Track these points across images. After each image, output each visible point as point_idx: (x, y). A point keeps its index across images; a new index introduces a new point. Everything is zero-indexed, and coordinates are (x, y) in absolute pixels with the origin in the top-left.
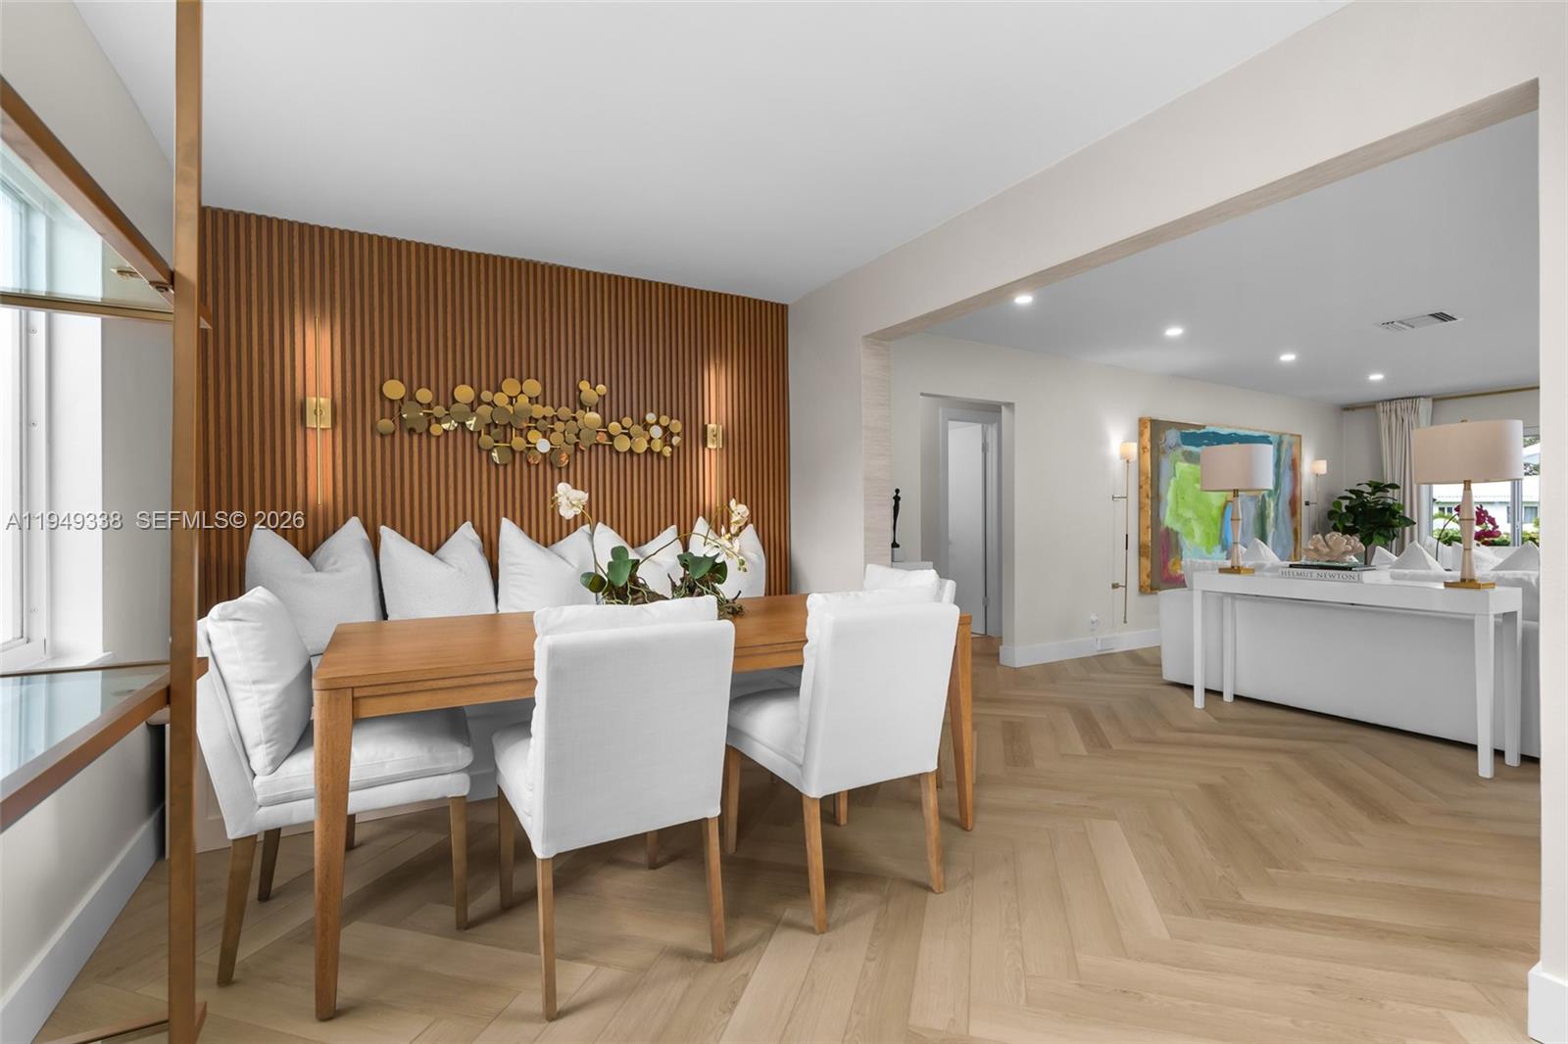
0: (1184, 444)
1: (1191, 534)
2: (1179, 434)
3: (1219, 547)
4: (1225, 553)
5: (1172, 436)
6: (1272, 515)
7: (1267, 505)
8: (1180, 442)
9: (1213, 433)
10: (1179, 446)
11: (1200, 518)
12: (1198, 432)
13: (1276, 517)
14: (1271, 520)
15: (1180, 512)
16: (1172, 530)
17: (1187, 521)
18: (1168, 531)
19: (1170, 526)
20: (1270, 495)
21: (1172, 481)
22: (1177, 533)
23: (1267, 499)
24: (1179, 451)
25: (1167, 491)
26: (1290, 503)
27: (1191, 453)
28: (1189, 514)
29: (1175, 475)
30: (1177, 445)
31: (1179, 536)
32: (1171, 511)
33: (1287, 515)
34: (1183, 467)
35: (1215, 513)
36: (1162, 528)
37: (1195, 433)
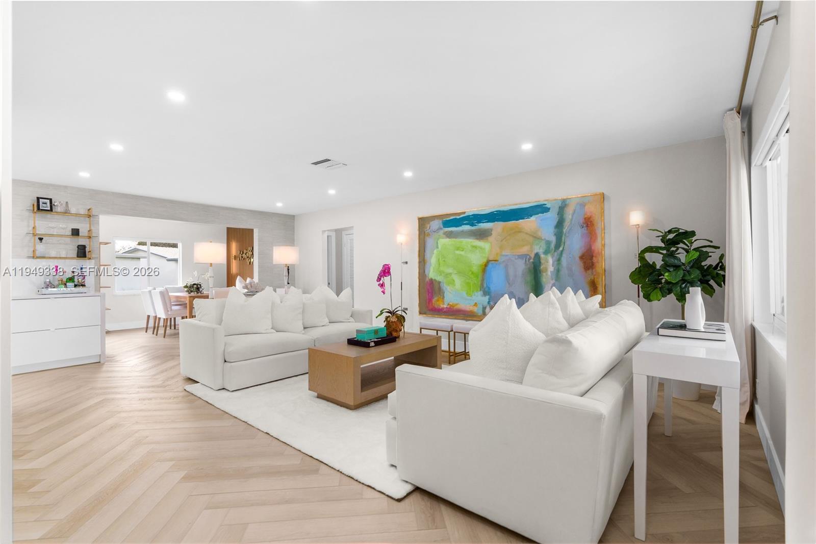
0: (444, 227)
1: (452, 283)
2: (441, 222)
3: (482, 292)
4: (487, 297)
5: (436, 224)
6: (551, 269)
7: (542, 261)
8: (442, 227)
9: (472, 215)
10: (441, 229)
11: (460, 273)
12: (458, 217)
13: (558, 271)
14: (549, 273)
15: (442, 269)
16: (435, 280)
17: (448, 275)
18: (432, 282)
19: (433, 279)
20: (546, 252)
21: (435, 251)
22: (439, 283)
23: (542, 256)
24: (441, 232)
25: (431, 257)
26: (582, 258)
27: (451, 232)
28: (450, 270)
29: (437, 248)
30: (440, 229)
31: (441, 284)
32: (434, 268)
33: (578, 267)
34: (444, 242)
35: (476, 269)
36: (427, 279)
37: (456, 218)
